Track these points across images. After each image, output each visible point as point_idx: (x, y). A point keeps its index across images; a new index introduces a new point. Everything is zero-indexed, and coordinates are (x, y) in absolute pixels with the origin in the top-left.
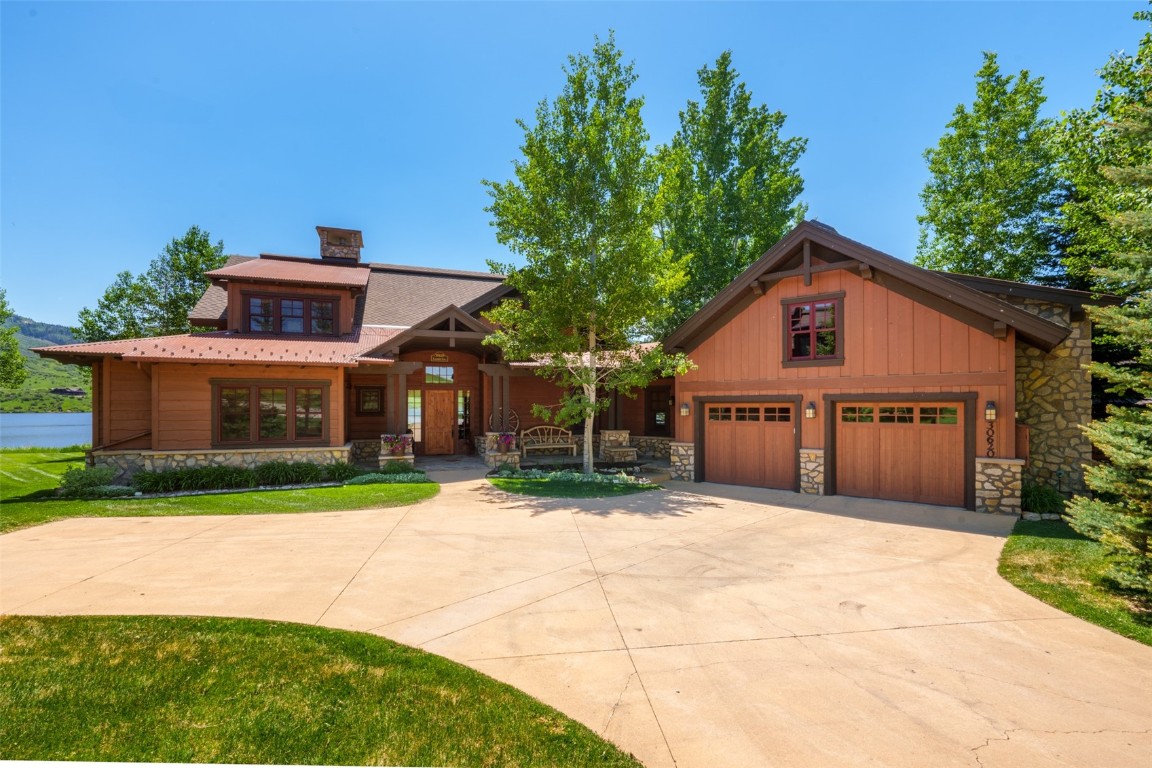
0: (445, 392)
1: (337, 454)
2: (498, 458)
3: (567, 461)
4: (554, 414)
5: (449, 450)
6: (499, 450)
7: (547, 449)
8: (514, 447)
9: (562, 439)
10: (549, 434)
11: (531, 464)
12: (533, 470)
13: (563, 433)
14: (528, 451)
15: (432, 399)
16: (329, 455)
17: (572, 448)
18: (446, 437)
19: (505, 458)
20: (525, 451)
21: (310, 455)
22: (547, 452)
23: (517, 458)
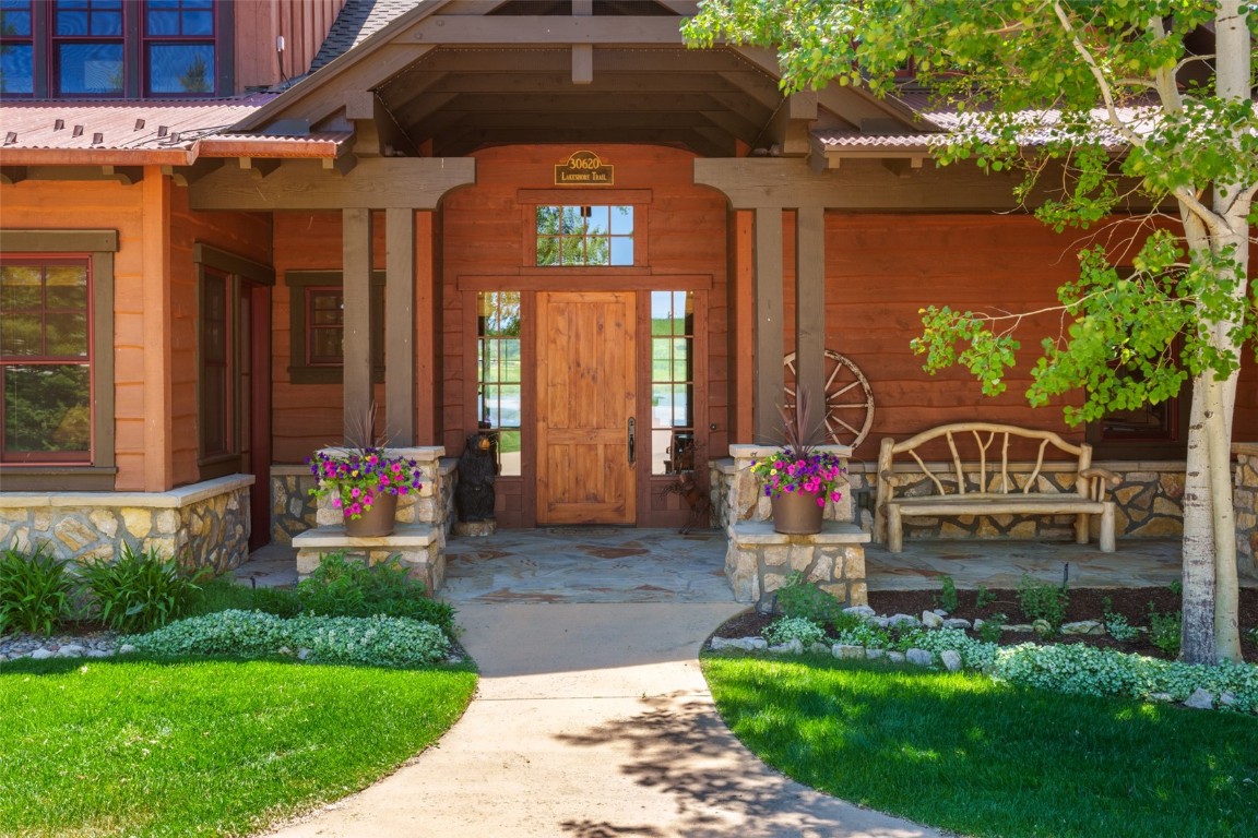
0: (608, 297)
1: (137, 523)
2: (772, 557)
3: (1083, 575)
4: (1028, 356)
5: (620, 510)
6: (777, 522)
7: (991, 518)
8: (845, 507)
9: (1049, 476)
10: (993, 456)
11: (918, 583)
12: (930, 618)
13: (1053, 454)
14: (908, 526)
15: (562, 323)
16: (107, 525)
17: (1094, 519)
18: (609, 461)
19: (801, 557)
20: (896, 524)
21: (41, 523)
22: (986, 532)
23: (856, 560)
